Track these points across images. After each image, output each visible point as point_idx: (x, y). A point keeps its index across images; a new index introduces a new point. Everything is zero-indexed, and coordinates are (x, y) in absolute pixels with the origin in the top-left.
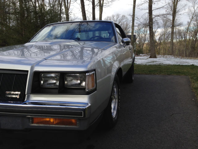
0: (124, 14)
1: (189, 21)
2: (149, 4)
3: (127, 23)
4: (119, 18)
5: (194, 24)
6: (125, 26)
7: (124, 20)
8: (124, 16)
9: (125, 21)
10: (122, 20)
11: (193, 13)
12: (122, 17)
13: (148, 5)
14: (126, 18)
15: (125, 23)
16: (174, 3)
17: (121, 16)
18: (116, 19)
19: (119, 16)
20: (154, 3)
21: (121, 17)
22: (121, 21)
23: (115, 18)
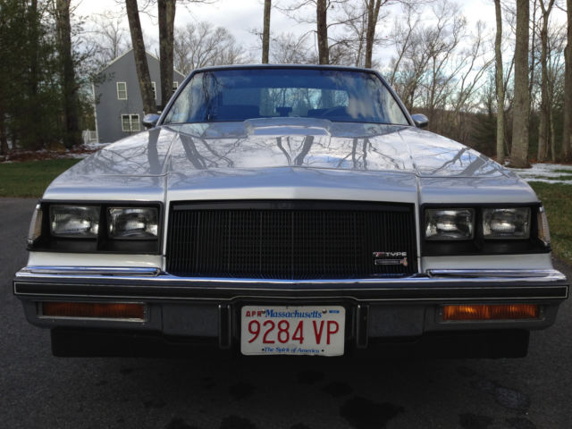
0: (221, 26)
1: (397, 56)
2: (318, 7)
3: (231, 52)
4: (208, 36)
5: (407, 65)
6: (226, 59)
7: (223, 44)
8: (224, 30)
9: (226, 47)
10: (217, 41)
11: (406, 36)
12: (217, 33)
13: (315, 9)
14: (230, 37)
15: (227, 51)
16: (370, 7)
17: (214, 29)
18: (198, 38)
19: (209, 30)
20: (333, 7)
21: (214, 32)
22: (214, 45)
23: (197, 34)
